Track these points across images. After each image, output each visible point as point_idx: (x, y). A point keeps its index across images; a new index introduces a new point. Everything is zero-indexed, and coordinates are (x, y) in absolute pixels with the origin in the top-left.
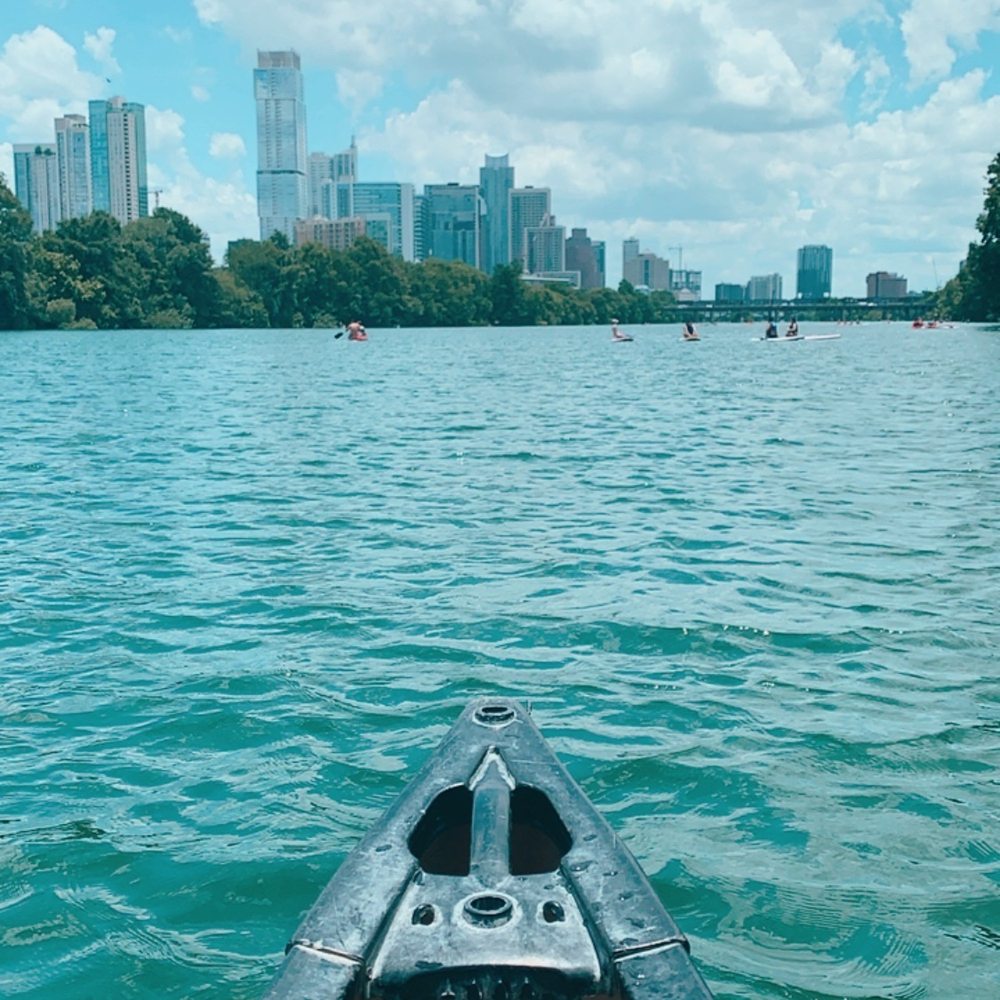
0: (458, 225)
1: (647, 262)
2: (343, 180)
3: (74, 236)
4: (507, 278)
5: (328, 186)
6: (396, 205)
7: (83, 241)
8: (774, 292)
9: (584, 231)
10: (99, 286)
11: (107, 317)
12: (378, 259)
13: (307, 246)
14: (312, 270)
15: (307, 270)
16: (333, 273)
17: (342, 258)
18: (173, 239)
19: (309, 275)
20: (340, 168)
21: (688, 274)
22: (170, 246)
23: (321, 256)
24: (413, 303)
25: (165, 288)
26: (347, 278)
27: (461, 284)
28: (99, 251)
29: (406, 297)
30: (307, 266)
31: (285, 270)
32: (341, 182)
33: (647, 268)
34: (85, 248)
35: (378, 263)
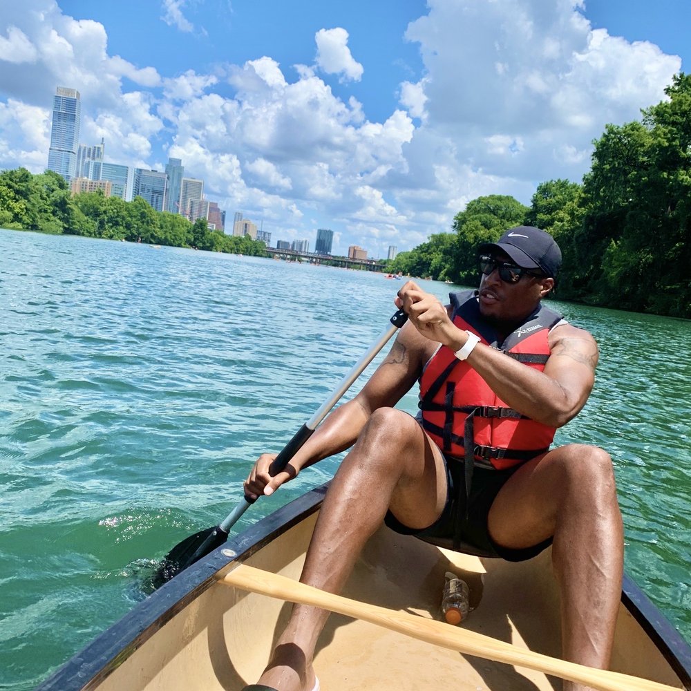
0: (154, 192)
1: (246, 224)
2: (97, 160)
3: (11, 180)
4: (201, 226)
5: (89, 162)
6: (125, 177)
7: (16, 183)
8: (305, 248)
9: (217, 204)
10: (23, 206)
11: (25, 222)
12: (146, 209)
13: (113, 198)
14: (115, 210)
15: (112, 210)
16: (126, 213)
17: (130, 206)
18: (54, 187)
19: (114, 213)
20: (94, 153)
21: (265, 233)
22: (53, 191)
23: (119, 204)
24: (160, 234)
25: (49, 211)
26: (131, 217)
27: (181, 226)
28: (24, 189)
29: (157, 229)
30: (112, 207)
31: (103, 209)
32: (96, 161)
33: (246, 227)
34: (17, 186)
35: (146, 211)
